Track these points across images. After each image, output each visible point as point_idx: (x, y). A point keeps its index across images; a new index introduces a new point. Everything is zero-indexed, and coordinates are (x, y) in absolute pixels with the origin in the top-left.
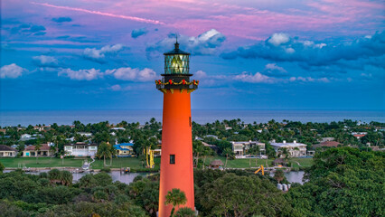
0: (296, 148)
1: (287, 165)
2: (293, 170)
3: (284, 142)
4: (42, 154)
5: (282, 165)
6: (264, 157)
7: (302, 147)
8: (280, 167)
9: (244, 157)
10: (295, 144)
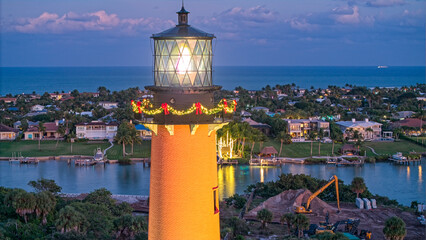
0: (369, 129)
1: (359, 154)
2: (367, 161)
3: (354, 120)
4: (49, 135)
5: (353, 152)
6: (327, 140)
7: (376, 126)
8: (350, 155)
9: (302, 140)
10: (367, 123)
